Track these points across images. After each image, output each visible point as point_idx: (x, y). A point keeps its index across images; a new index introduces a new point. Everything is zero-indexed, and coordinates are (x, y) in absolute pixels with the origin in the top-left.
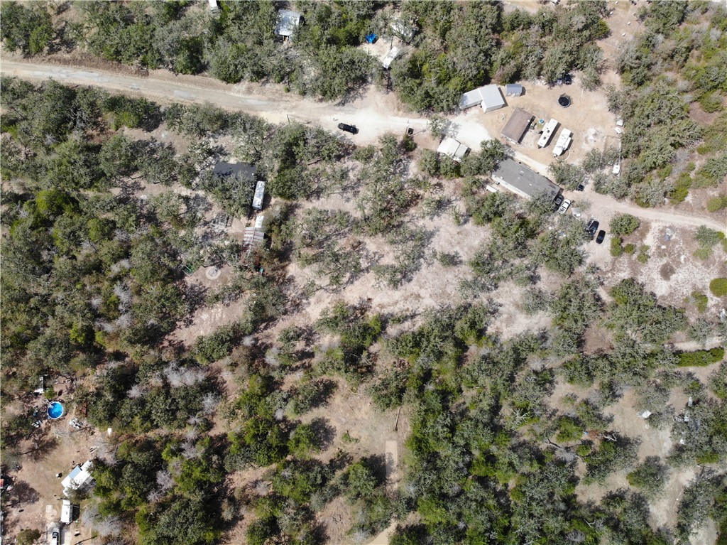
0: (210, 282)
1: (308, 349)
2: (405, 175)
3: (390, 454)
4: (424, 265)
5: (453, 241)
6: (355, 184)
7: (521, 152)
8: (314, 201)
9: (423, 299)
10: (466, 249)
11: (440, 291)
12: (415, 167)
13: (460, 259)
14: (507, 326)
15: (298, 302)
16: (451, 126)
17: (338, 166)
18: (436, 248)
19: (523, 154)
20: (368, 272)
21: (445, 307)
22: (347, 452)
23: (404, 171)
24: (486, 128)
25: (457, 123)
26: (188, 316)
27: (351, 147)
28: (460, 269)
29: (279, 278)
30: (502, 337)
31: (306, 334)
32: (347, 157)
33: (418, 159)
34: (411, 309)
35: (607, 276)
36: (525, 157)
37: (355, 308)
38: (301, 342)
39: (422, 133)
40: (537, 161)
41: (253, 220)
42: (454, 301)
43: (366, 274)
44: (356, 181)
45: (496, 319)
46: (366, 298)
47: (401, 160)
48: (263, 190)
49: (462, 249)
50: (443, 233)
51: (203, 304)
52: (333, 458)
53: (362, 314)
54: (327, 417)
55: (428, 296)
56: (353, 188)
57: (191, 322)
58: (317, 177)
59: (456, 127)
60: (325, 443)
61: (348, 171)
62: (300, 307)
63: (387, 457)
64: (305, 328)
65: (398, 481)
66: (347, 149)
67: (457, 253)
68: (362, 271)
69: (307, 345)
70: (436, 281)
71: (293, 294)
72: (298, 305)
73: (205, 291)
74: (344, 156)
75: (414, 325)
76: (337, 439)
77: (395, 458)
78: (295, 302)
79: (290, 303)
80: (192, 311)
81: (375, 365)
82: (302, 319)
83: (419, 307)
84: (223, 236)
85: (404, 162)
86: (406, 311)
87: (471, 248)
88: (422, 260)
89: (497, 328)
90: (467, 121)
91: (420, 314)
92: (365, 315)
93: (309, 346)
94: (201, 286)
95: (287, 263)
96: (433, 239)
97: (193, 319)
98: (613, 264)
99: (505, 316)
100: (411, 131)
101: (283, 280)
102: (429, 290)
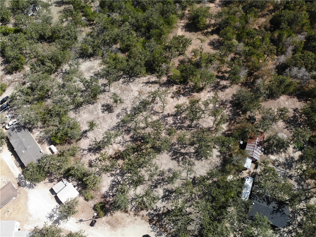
0: (284, 132)
1: (218, 80)
2: (115, 181)
3: (182, 31)
4: (128, 110)
5: (101, 120)
6: (160, 183)
7: (13, 176)
8: (198, 176)
9: (138, 91)
10: (95, 113)
11: (125, 92)
12: (104, 186)
13: (103, 108)
14: (94, 66)
15: (222, 106)
16: (55, 218)
17: (169, 205)
18: (116, 118)
19: (12, 174)
20: (168, 114)
21: (126, 83)
22: (204, 36)
23: (115, 185)
24: (27, 207)
25: (49, 220)
26: (297, 114)
27: (154, 222)
28: (106, 102)
29: (234, 123)
30: (100, 62)
31: (219, 88)
32: (161, 212)
33: (99, 193)
34: (148, 87)
35: (18, 79)
36: (12, 170)
37: (183, 95)
38: (222, 84)
39: (84, 219)
40: (7, 165)
41: (252, 172)
42: (119, 85)
43: (170, 113)
44: (159, 186)
45: (98, 71)
46: (175, 99)
47: (113, 196)
48: (244, 191)
49: (98, 114)
50: (106, 127)
51: (288, 119)
52: (211, 36)
53: (180, 91)
54: (212, 50)
55: (133, 91)
56: (163, 179)
57: (295, 110)
58: (192, 199)
59: (51, 217)
60: (214, 41)
61: (163, 198)
62: (220, 103)
63: (184, 31)
64: (219, 90)
65: (181, 23)
66: (158, 221)
67: (103, 112)
68: (172, 115)
69: (219, 82)
70: (125, 98)
71: (224, 111)
72: (221, 104)
73: (287, 127)
74: (163, 214)
75: (149, 78)
76: (208, 41)
77: (179, 30)
78: (224, 107)
79: (228, 107)
80: (295, 116)
81: (179, 64)
82: (220, 96)
83: (142, 86)
84: (276, 164)
85: (111, 194)
86: (151, 87)
87: (91, 112)
88: (129, 113)
89: (100, 66)
90: (39, 219)
91: (143, 83)
92: (177, 90)
93: (217, 81)
94: (290, 131)
95: (227, 133)
96: (115, 125)
97: (293, 112)
98: (9, 86)
99: (92, 71)
100: (92, 224)
101: (231, 122)
102: (132, 94)
